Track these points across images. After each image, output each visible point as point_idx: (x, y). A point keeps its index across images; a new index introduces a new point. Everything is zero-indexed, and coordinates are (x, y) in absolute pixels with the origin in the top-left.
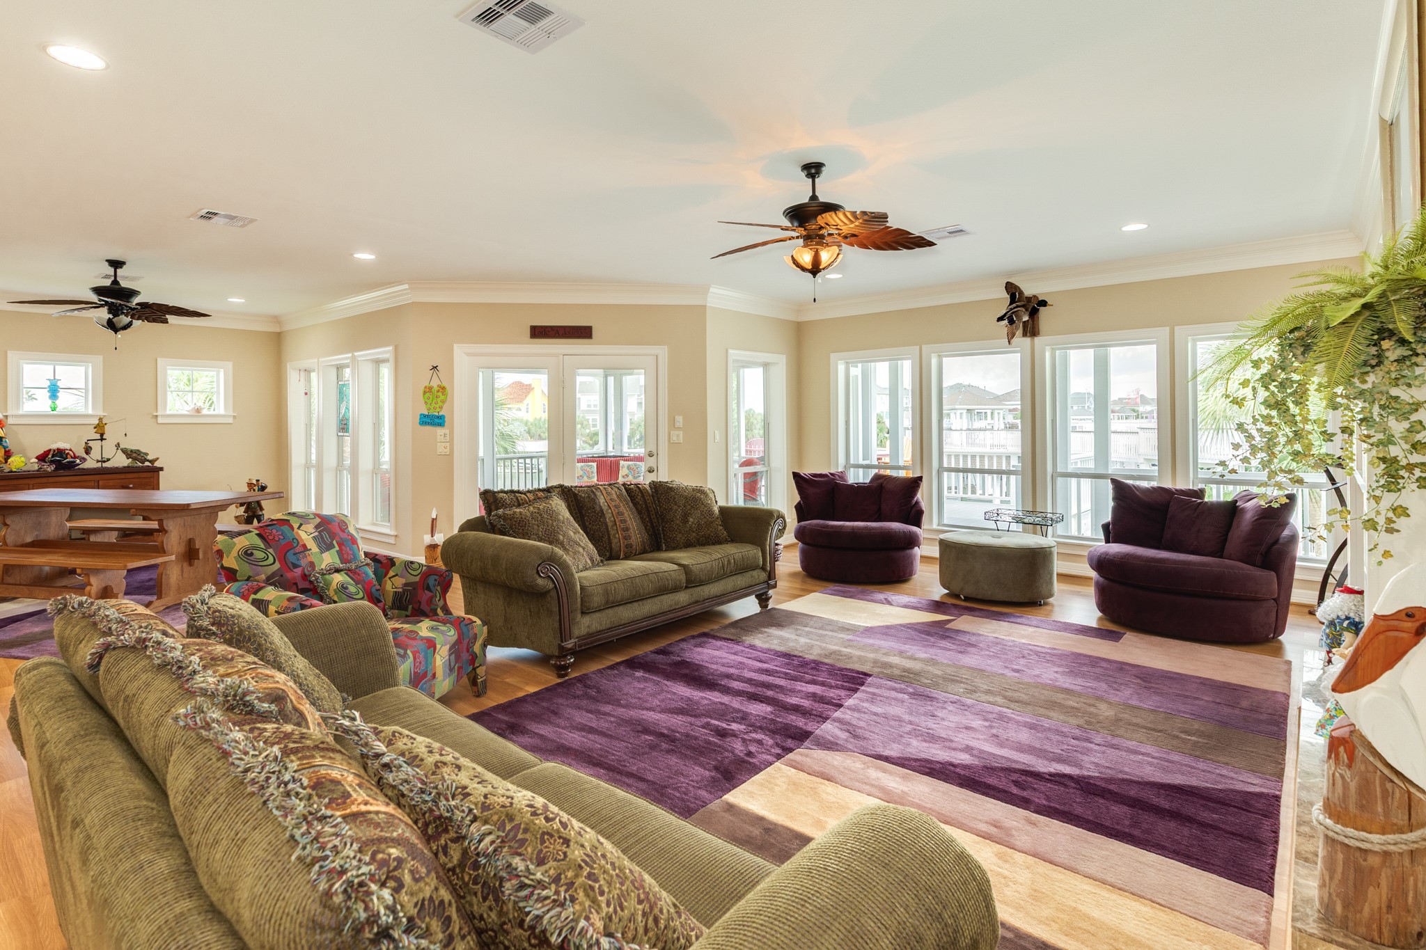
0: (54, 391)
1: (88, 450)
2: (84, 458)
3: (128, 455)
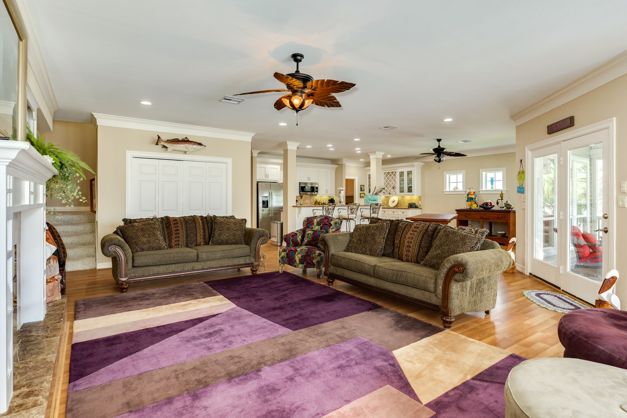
0: (492, 181)
1: (498, 203)
2: (494, 206)
3: (507, 206)
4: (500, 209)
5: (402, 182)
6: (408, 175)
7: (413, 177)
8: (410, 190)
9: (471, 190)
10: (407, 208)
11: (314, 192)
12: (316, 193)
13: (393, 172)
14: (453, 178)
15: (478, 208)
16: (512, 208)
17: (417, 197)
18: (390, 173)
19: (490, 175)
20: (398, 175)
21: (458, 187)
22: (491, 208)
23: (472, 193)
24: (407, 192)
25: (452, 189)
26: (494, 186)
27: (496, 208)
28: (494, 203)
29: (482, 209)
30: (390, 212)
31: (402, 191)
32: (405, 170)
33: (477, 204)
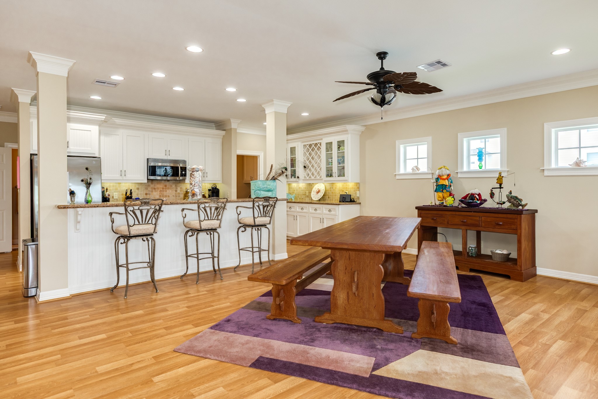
0: (480, 155)
1: (492, 195)
2: (485, 201)
3: (512, 200)
4: (497, 206)
5: (330, 160)
6: (339, 148)
7: (345, 151)
8: (342, 173)
9: (442, 171)
10: (338, 203)
11: (178, 176)
12: (181, 178)
13: (316, 145)
14: (411, 151)
15: (456, 204)
16: (523, 206)
17: (353, 184)
18: (313, 146)
19: (476, 144)
20: (323, 148)
21: (419, 166)
22: (481, 204)
23: (445, 177)
24: (337, 176)
25: (409, 170)
26: (483, 163)
27: (490, 204)
28: (485, 195)
29: (464, 205)
30: (310, 209)
31: (330, 174)
32: (334, 140)
33: (453, 197)
